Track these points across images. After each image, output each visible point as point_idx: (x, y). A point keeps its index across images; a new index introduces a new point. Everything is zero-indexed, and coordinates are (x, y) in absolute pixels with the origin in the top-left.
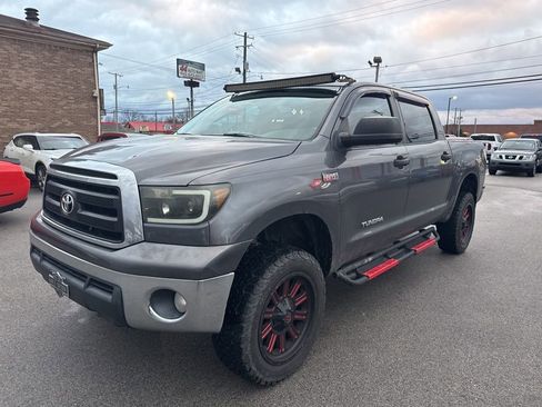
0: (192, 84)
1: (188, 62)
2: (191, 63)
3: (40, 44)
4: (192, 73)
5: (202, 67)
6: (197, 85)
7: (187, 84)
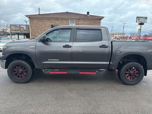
0: (141, 24)
1: (140, 17)
2: (142, 17)
3: (88, 20)
4: (142, 20)
5: (146, 18)
6: (143, 24)
7: (139, 24)
